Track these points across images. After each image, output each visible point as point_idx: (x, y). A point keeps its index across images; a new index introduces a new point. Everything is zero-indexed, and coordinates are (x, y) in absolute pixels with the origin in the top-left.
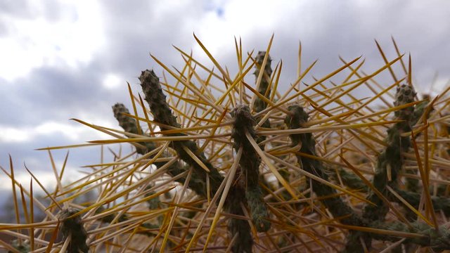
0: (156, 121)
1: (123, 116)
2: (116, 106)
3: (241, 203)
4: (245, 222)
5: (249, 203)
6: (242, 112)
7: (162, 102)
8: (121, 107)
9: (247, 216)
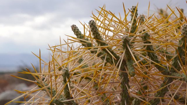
0: (94, 38)
1: (77, 31)
2: (73, 26)
3: (125, 66)
4: (126, 73)
5: (128, 66)
6: (126, 38)
7: (97, 32)
8: (75, 27)
9: (127, 72)
